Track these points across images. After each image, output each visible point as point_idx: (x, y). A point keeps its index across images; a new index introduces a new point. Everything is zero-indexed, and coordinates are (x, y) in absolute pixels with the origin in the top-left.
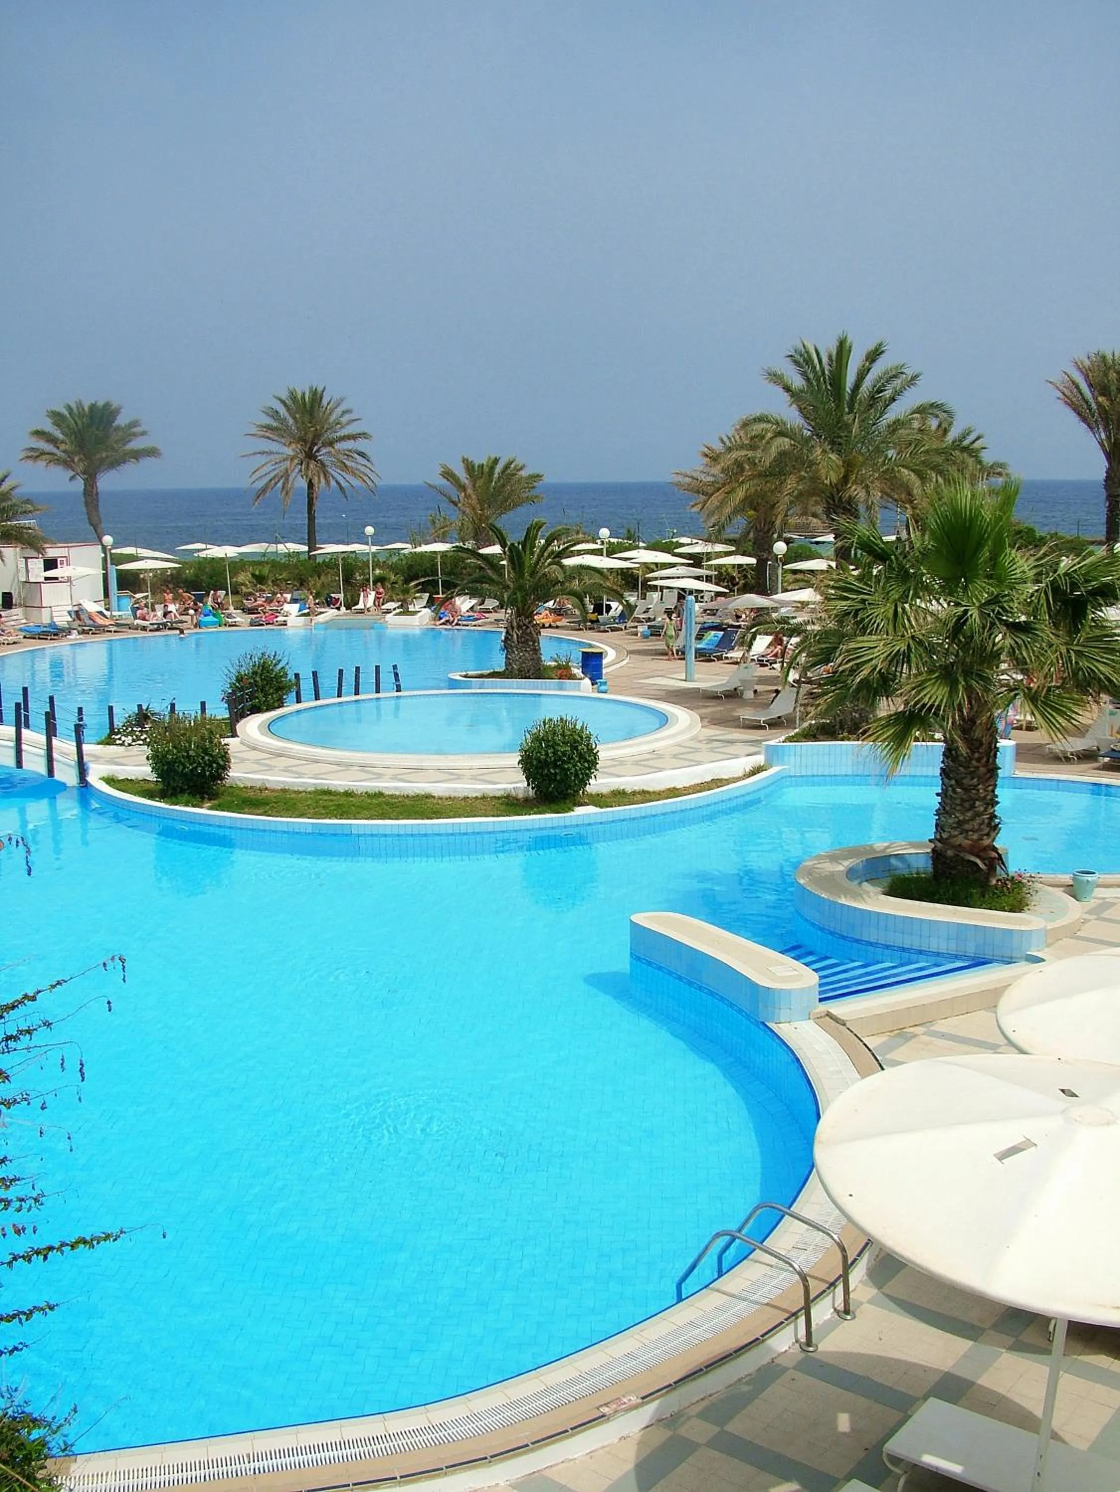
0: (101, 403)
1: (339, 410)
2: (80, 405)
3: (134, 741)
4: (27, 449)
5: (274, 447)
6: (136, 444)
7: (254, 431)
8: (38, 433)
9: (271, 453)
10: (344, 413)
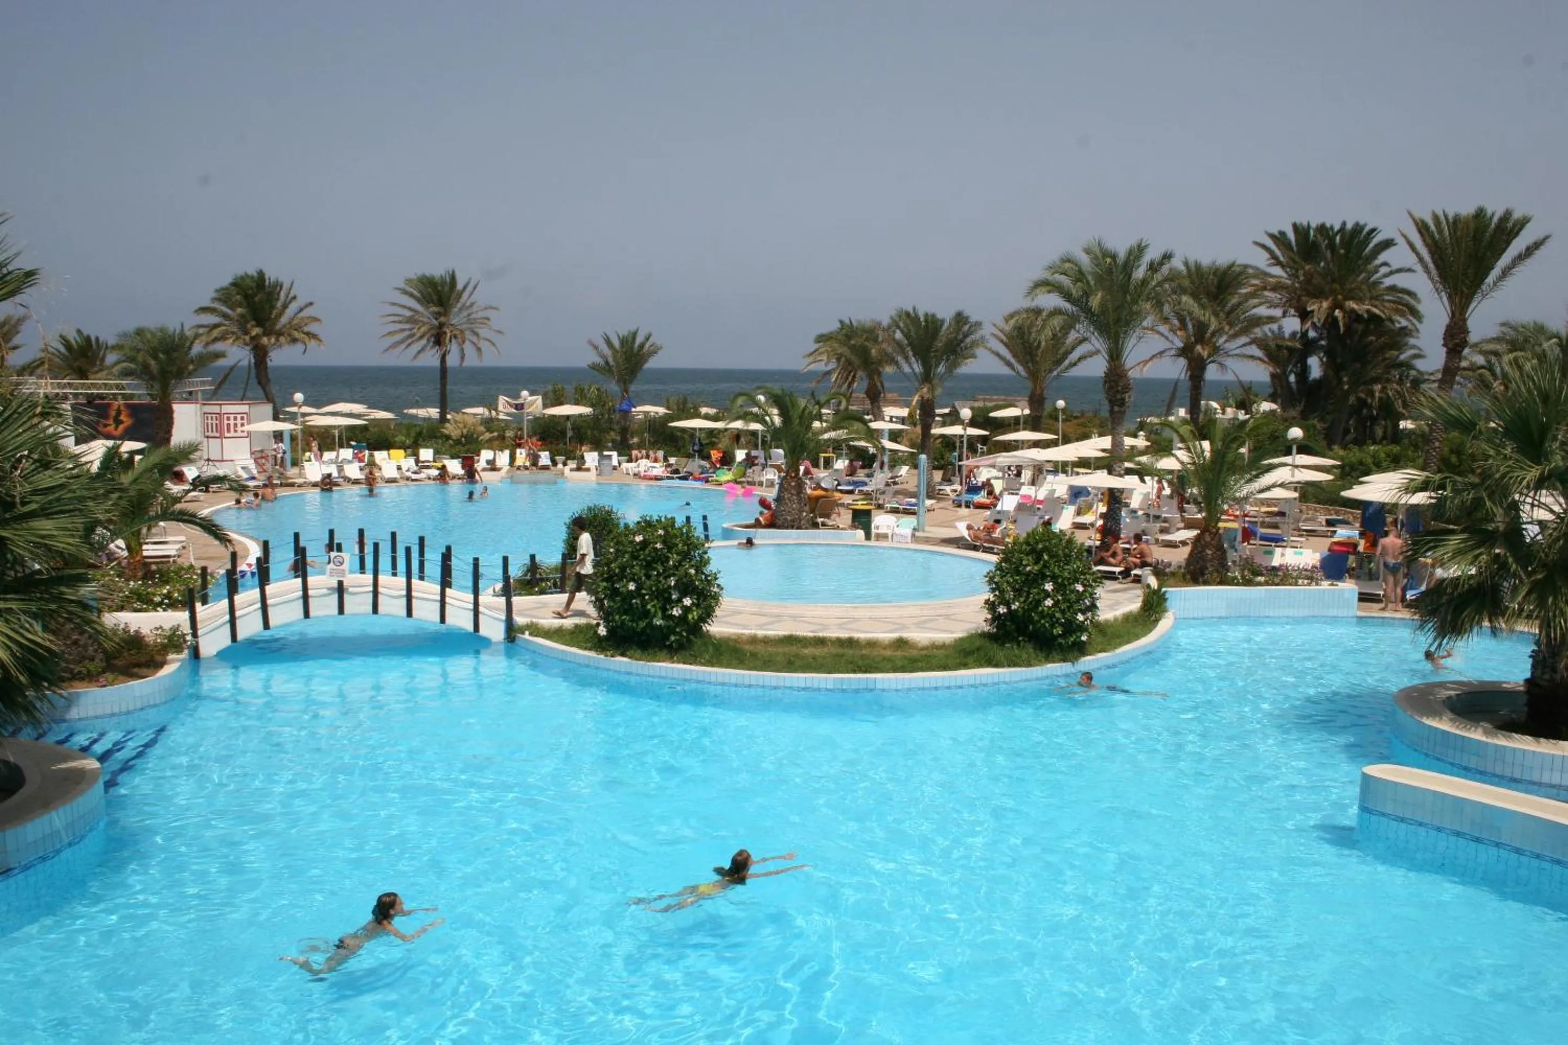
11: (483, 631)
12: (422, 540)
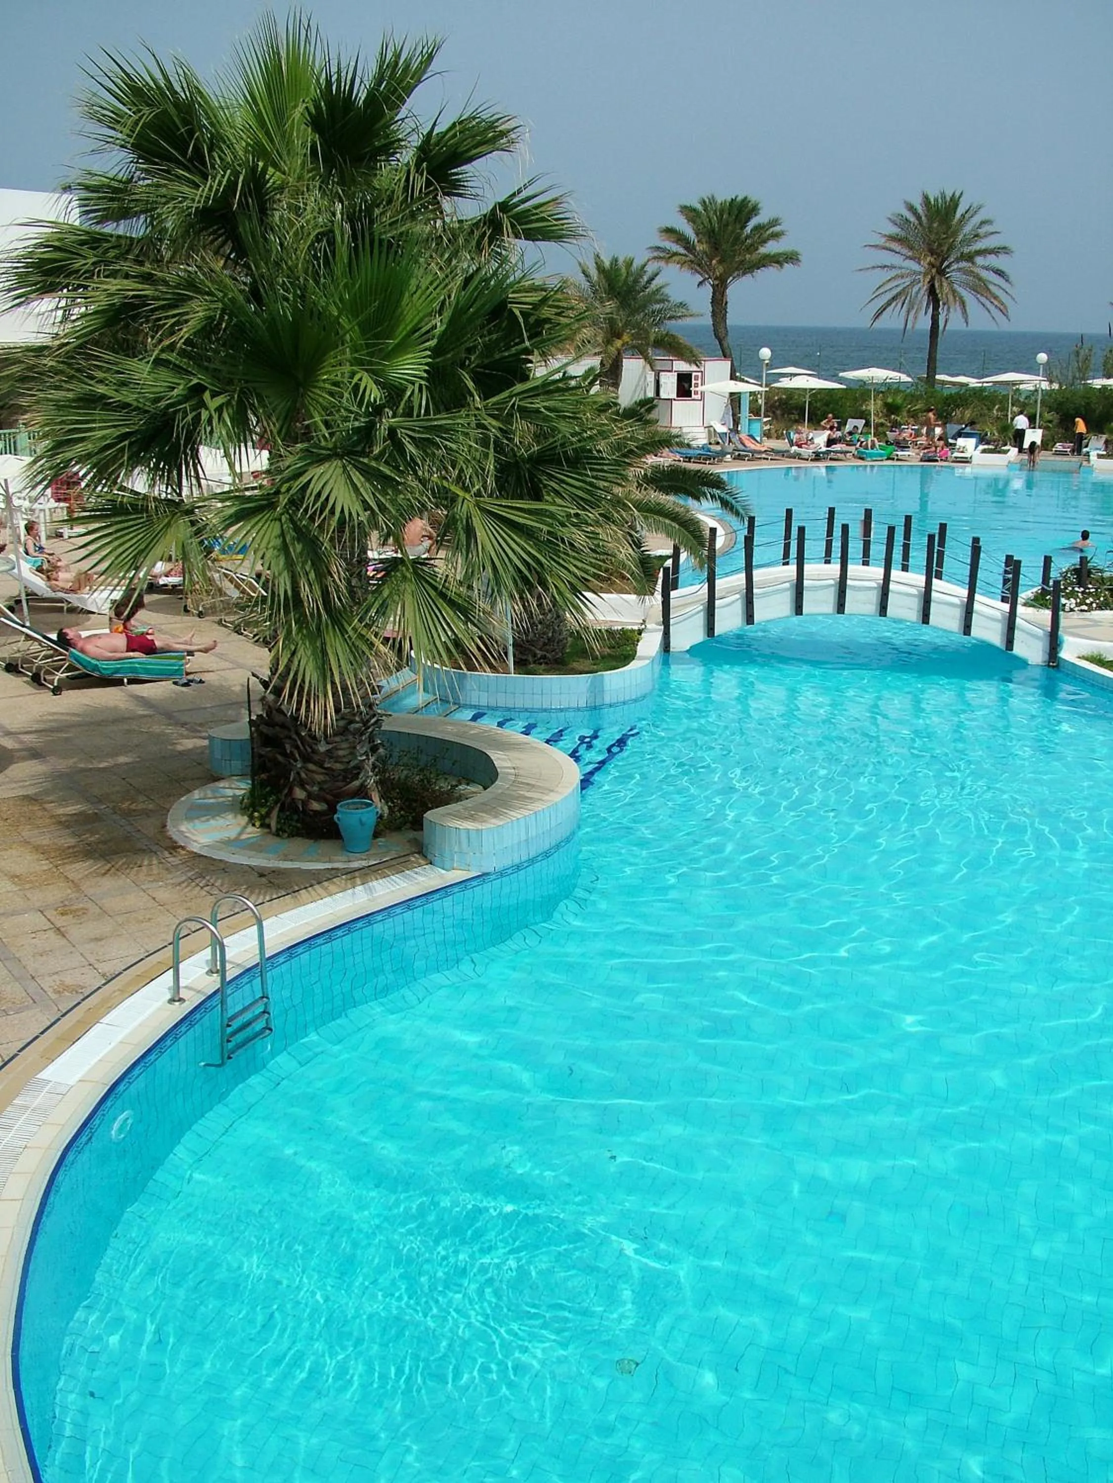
0: (740, 198)
1: (976, 220)
2: (713, 199)
3: (1077, 605)
4: (651, 248)
5: (897, 260)
6: (771, 248)
7: (882, 241)
8: (669, 231)
9: (892, 267)
10: (983, 223)
11: (1019, 649)
12: (908, 519)
